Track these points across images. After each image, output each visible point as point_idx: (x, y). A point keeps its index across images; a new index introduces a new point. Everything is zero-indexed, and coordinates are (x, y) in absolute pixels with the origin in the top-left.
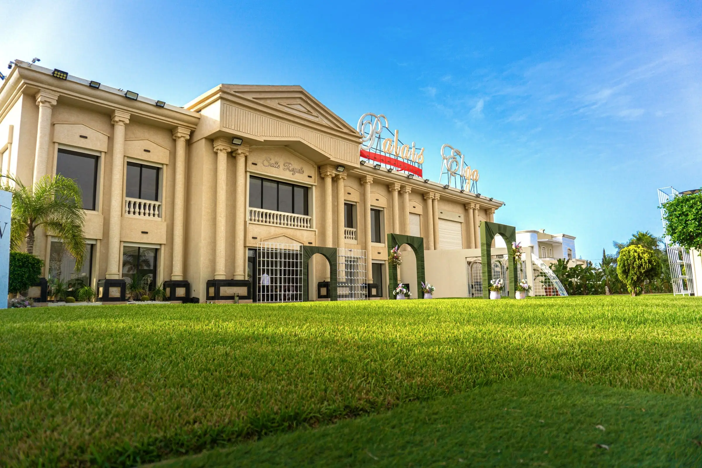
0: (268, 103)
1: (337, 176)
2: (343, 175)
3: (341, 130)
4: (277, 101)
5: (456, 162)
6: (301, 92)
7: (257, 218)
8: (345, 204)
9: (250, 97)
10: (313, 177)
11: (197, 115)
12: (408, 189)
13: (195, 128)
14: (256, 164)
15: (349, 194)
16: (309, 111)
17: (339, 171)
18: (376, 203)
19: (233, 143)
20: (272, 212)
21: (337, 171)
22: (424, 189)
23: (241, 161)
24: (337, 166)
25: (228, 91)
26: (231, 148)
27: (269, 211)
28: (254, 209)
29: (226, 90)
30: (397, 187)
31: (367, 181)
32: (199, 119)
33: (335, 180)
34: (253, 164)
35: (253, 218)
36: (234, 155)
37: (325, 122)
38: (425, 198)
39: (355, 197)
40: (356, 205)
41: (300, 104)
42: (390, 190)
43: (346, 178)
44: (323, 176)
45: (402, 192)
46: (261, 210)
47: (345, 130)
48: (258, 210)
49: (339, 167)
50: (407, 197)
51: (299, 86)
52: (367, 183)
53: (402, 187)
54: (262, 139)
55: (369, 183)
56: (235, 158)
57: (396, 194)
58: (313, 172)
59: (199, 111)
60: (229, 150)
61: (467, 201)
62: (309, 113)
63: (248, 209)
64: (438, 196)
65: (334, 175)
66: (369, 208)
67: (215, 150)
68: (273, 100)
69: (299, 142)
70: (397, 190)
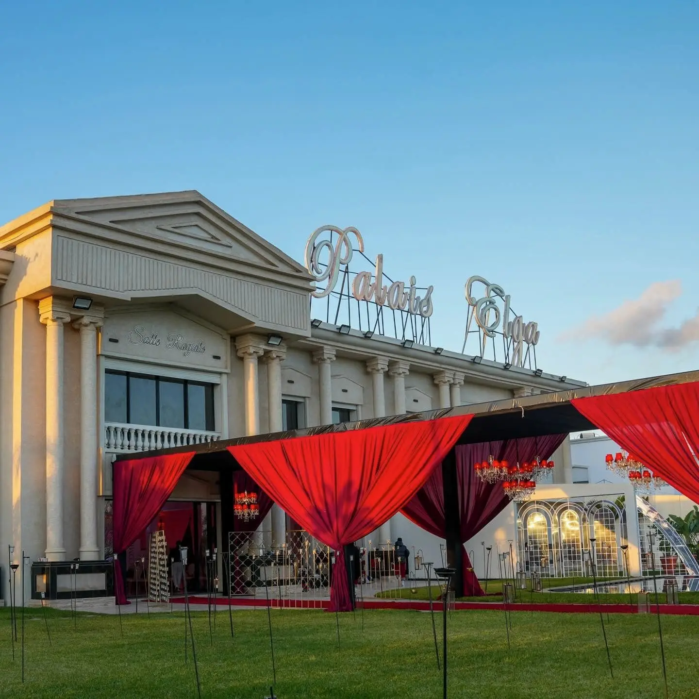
0: (139, 229)
1: (267, 352)
2: (278, 350)
3: (273, 268)
4: (154, 223)
5: (496, 310)
6: (199, 203)
7: (119, 442)
8: (284, 401)
9: (104, 219)
10: (223, 358)
11: (8, 256)
12: (403, 367)
13: (6, 280)
14: (116, 341)
15: (291, 382)
16: (213, 237)
17: (273, 345)
18: (341, 398)
19: (74, 307)
20: (148, 428)
21: (268, 344)
22: (435, 366)
23: (88, 337)
24: (268, 335)
25: (65, 213)
26: (71, 315)
27: (141, 427)
28: (114, 425)
29: (60, 211)
30: (382, 364)
31: (325, 357)
32: (13, 262)
33: (263, 360)
34: (111, 340)
35: (113, 441)
36: (76, 326)
37: (243, 255)
38: (436, 382)
39: (301, 389)
40: (304, 403)
41: (196, 225)
42: (369, 370)
43: (284, 357)
44: (240, 354)
45: (391, 373)
46: (127, 426)
47: (282, 268)
48: (121, 425)
49: (272, 338)
50: (400, 382)
51: (195, 192)
52: (324, 360)
53: (392, 364)
54: (127, 296)
55: (328, 361)
56: (78, 331)
57: (380, 378)
58: (222, 348)
59: (11, 248)
60: (68, 319)
61: (516, 383)
62: (215, 240)
63: (104, 425)
64: (460, 378)
65: (261, 353)
66: (329, 406)
67: (41, 320)
68: (146, 222)
69: (197, 296)
70: (382, 371)
